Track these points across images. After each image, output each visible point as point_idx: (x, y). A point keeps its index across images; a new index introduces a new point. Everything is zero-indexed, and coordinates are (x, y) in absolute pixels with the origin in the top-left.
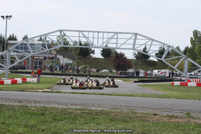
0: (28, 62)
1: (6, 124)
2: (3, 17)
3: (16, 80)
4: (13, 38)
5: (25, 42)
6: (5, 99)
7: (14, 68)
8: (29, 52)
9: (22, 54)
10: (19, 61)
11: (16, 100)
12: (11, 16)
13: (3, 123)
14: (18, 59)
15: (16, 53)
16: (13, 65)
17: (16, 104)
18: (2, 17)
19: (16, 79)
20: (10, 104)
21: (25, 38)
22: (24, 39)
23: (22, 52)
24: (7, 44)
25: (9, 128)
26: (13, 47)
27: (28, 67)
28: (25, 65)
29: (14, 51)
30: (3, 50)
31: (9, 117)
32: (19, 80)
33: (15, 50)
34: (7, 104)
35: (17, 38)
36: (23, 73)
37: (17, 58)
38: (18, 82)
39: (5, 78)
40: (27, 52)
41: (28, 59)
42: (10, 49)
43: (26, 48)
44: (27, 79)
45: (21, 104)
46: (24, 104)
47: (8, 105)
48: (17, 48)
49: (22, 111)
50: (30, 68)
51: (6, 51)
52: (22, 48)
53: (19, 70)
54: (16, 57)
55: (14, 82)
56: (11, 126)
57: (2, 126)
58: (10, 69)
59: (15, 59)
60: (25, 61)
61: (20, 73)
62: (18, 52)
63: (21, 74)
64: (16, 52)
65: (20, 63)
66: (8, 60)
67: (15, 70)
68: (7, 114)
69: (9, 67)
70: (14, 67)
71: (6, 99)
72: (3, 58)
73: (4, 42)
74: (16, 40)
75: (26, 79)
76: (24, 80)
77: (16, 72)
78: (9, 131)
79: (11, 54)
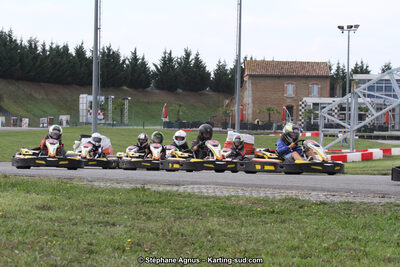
0: (393, 116)
1: (360, 240)
2: (341, 28)
3: (371, 154)
4: (361, 70)
5: (387, 77)
6: (353, 190)
7: (366, 129)
8: (395, 96)
9: (381, 101)
10: (376, 114)
11: (375, 193)
12: (357, 26)
13: (355, 239)
14: (374, 112)
15: (369, 99)
16: (363, 123)
17: (376, 200)
18: (339, 27)
19: (370, 150)
20: (366, 200)
21: (387, 68)
22: (383, 71)
23: (381, 97)
24: (351, 81)
25: (367, 249)
26: (363, 86)
27: (393, 127)
28: (386, 122)
29: (364, 95)
30: (344, 95)
31: (364, 227)
32: (377, 153)
33: (367, 92)
34: (358, 200)
35: (369, 69)
36: (384, 138)
37: (371, 109)
38: (375, 157)
39: (348, 148)
40: (390, 96)
41: (394, 110)
42: (356, 90)
43: (389, 89)
44: (393, 150)
45: (386, 200)
46: (393, 200)
47: (361, 203)
48: (371, 88)
49: (389, 214)
50: (397, 127)
51: (348, 95)
52: (380, 89)
53: (376, 133)
54: (370, 107)
55: (367, 157)
56: (371, 244)
57: (352, 245)
58: (359, 130)
59: (367, 110)
60: (387, 114)
61: (377, 137)
62: (373, 96)
63: (380, 141)
64: (369, 96)
65: (377, 118)
66: (354, 113)
67: (368, 133)
68: (360, 221)
69: (356, 127)
70: (365, 126)
71: (357, 192)
72: (343, 109)
73: (344, 77)
74: (367, 72)
75: (390, 150)
76: (387, 152)
77: (370, 137)
78: (366, 254)
79: (360, 100)
